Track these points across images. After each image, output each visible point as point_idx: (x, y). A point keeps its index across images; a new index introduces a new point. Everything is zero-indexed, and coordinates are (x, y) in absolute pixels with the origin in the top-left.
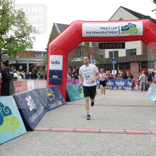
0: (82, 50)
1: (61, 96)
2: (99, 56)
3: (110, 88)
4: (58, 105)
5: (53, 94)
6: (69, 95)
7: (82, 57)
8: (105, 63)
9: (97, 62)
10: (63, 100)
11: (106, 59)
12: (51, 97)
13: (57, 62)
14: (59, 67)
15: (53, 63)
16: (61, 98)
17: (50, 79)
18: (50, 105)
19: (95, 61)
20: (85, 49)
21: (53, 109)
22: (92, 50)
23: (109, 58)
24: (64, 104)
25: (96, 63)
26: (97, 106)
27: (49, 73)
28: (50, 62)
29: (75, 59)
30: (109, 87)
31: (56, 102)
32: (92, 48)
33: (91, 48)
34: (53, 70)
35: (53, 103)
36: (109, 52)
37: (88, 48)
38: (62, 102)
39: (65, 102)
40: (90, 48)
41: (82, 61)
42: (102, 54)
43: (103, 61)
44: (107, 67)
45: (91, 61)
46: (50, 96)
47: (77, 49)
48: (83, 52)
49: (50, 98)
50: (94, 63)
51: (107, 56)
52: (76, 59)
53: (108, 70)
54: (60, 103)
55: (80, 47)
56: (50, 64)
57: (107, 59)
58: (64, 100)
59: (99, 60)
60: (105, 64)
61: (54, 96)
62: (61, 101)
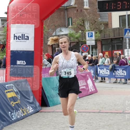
0: (72, 13)
1: (32, 97)
2: (101, 24)
3: (121, 81)
4: (26, 113)
5: (17, 93)
6: (47, 94)
7: (70, 26)
8: (112, 36)
9: (98, 35)
10: (35, 105)
11: (114, 29)
12: (14, 99)
13: (24, 37)
14: (29, 46)
15: (16, 38)
16: (31, 101)
17: (11, 68)
18: (11, 113)
19: (93, 32)
20: (75, 12)
21: (18, 120)
22: (89, 13)
23: (119, 27)
24: (38, 112)
25: (96, 36)
26: (96, 114)
27: (11, 56)
28: (12, 36)
29: (58, 30)
30: (119, 80)
31: (23, 108)
32: (88, 11)
33: (86, 9)
34: (17, 51)
35: (17, 110)
36: (120, 16)
37: (81, 10)
38: (34, 108)
39: (39, 108)
40: (84, 11)
41: (70, 34)
42: (105, 20)
43: (108, 33)
44: (117, 43)
45: (87, 33)
46: (12, 97)
47: (62, 13)
48: (73, 17)
49: (11, 101)
50: (92, 36)
51: (115, 24)
52: (61, 31)
53: (118, 50)
54: (31, 110)
55: (67, 9)
56: (12, 40)
57: (116, 29)
58: (38, 104)
59: (101, 32)
60: (111, 39)
61: (19, 97)
62: (32, 105)
